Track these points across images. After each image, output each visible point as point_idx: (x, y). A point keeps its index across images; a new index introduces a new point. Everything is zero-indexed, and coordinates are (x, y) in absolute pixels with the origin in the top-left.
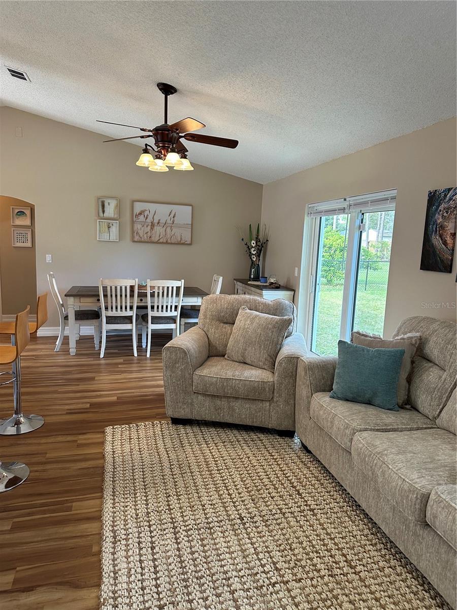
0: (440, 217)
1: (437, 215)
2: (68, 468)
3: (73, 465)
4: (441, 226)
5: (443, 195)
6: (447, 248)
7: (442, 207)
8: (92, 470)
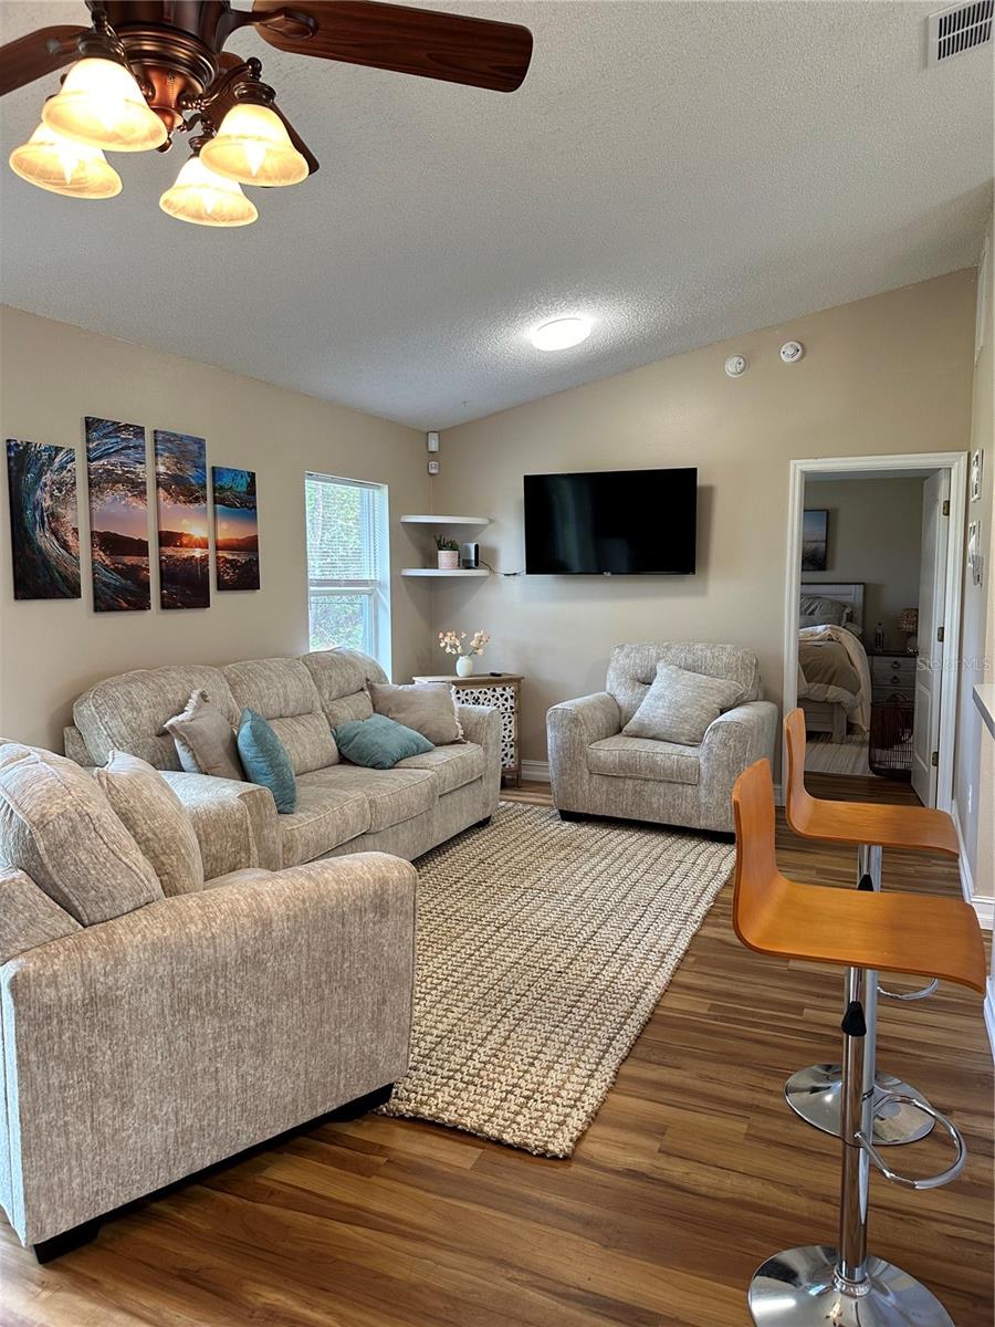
0: (47, 496)
1: (39, 492)
2: (701, 1077)
3: (689, 1081)
4: (52, 514)
5: (45, 456)
6: (71, 554)
7: (47, 478)
8: (653, 1058)
